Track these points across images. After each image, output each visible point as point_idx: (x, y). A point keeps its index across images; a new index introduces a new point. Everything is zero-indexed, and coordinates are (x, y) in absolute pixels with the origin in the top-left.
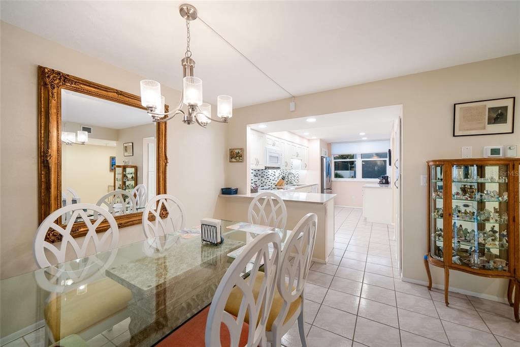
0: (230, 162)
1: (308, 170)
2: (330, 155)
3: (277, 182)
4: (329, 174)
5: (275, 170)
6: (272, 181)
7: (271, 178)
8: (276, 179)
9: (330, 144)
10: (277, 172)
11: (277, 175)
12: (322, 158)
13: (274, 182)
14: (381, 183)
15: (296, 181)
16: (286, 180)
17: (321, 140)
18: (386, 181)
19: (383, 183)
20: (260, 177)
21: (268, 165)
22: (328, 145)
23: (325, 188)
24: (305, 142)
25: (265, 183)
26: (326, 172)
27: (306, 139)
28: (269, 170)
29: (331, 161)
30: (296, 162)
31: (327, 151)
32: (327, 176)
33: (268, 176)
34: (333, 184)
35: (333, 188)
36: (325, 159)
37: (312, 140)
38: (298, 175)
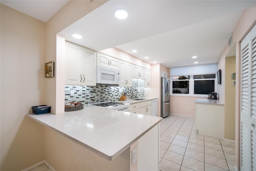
0: (46, 77)
1: (150, 87)
2: (169, 76)
3: (120, 97)
4: (167, 90)
6: (114, 96)
7: (114, 93)
8: (119, 95)
9: (169, 68)
12: (162, 79)
14: (210, 98)
15: (142, 95)
17: (160, 64)
18: (215, 97)
19: (212, 99)
20: (99, 93)
22: (167, 69)
23: (164, 101)
24: (148, 66)
25: (105, 98)
27: (149, 63)
28: (111, 87)
29: (169, 81)
31: (167, 73)
32: (166, 92)
33: (110, 92)
34: (171, 98)
35: (171, 101)
36: (164, 79)
37: (154, 64)
38: (143, 91)
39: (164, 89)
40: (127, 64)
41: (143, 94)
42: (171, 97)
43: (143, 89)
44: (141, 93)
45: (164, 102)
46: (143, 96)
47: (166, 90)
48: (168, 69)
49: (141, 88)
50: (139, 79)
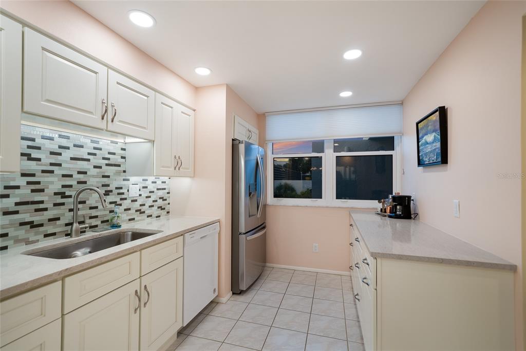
1: (192, 177)
9: (263, 113)
14: (388, 214)
18: (405, 211)
23: (243, 227)
31: (255, 131)
32: (250, 195)
34: (269, 212)
36: (243, 147)
37: (205, 87)
38: (161, 193)
41: (160, 202)
42: (269, 210)
43: (159, 182)
44: (151, 200)
45: (244, 232)
46: (164, 213)
47: (252, 187)
48: (261, 118)
49: (152, 179)
50: (128, 140)
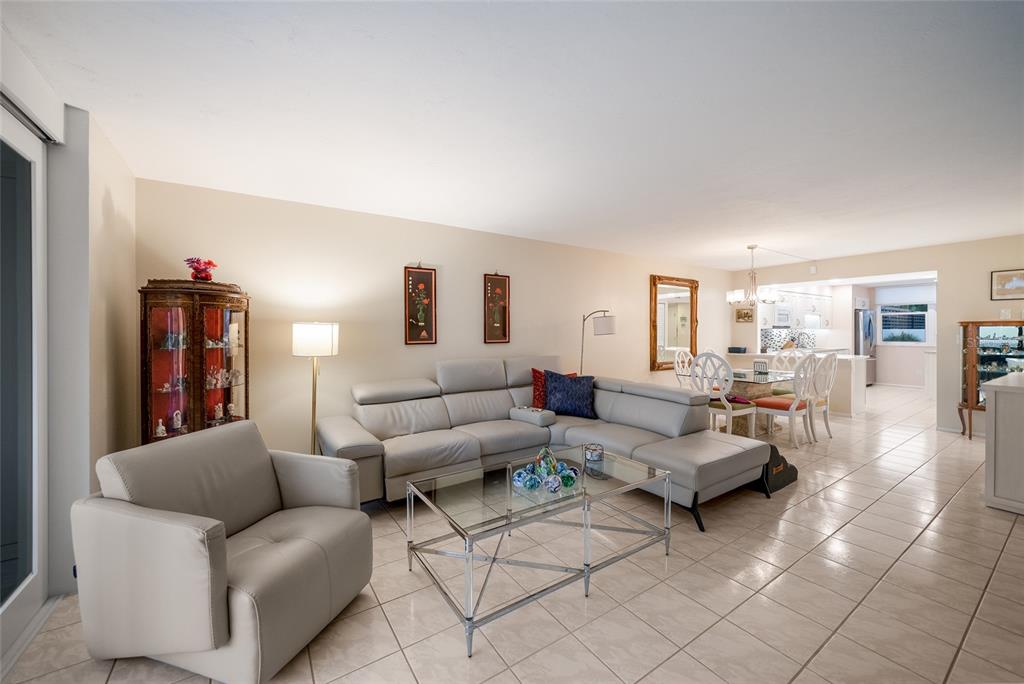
0: (736, 322)
2: (872, 306)
3: (784, 343)
4: (869, 334)
5: (781, 330)
7: (776, 338)
8: (782, 341)
9: (874, 289)
10: (784, 332)
11: (783, 336)
12: (856, 313)
13: (779, 344)
15: (811, 344)
16: (796, 342)
17: (854, 287)
21: (776, 325)
22: (868, 291)
26: (864, 330)
29: (875, 315)
30: (810, 318)
31: (867, 301)
32: (866, 337)
34: (879, 351)
36: (861, 313)
37: (837, 286)
39: (863, 333)
40: (814, 297)
48: (871, 293)
